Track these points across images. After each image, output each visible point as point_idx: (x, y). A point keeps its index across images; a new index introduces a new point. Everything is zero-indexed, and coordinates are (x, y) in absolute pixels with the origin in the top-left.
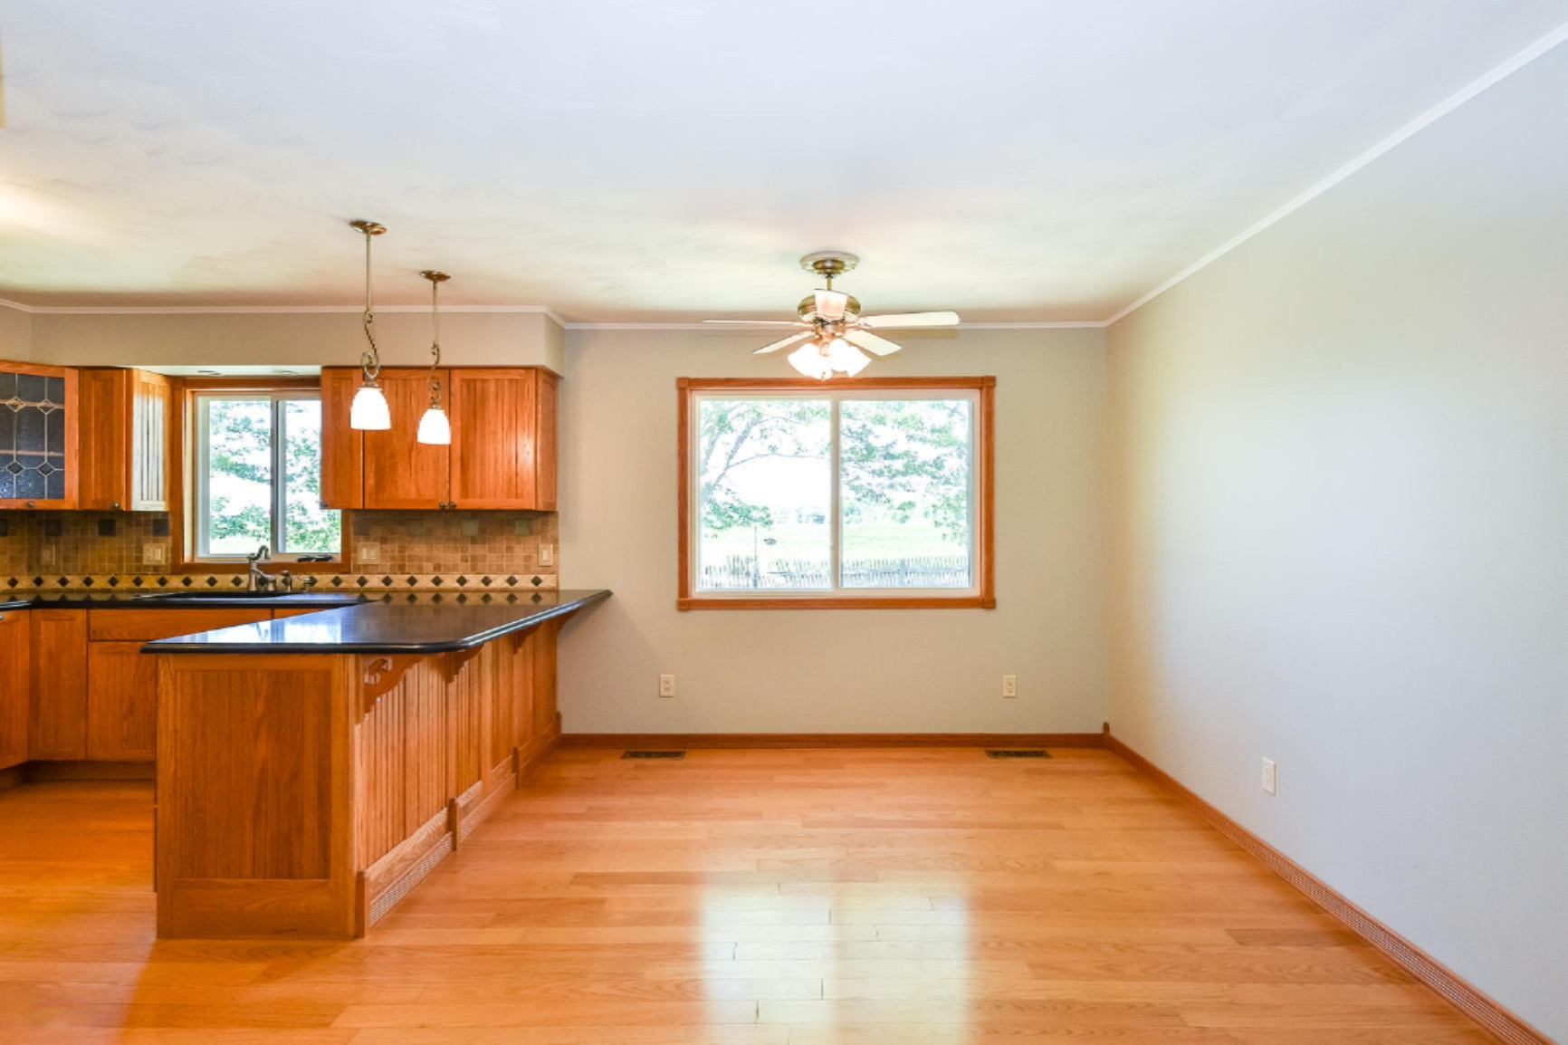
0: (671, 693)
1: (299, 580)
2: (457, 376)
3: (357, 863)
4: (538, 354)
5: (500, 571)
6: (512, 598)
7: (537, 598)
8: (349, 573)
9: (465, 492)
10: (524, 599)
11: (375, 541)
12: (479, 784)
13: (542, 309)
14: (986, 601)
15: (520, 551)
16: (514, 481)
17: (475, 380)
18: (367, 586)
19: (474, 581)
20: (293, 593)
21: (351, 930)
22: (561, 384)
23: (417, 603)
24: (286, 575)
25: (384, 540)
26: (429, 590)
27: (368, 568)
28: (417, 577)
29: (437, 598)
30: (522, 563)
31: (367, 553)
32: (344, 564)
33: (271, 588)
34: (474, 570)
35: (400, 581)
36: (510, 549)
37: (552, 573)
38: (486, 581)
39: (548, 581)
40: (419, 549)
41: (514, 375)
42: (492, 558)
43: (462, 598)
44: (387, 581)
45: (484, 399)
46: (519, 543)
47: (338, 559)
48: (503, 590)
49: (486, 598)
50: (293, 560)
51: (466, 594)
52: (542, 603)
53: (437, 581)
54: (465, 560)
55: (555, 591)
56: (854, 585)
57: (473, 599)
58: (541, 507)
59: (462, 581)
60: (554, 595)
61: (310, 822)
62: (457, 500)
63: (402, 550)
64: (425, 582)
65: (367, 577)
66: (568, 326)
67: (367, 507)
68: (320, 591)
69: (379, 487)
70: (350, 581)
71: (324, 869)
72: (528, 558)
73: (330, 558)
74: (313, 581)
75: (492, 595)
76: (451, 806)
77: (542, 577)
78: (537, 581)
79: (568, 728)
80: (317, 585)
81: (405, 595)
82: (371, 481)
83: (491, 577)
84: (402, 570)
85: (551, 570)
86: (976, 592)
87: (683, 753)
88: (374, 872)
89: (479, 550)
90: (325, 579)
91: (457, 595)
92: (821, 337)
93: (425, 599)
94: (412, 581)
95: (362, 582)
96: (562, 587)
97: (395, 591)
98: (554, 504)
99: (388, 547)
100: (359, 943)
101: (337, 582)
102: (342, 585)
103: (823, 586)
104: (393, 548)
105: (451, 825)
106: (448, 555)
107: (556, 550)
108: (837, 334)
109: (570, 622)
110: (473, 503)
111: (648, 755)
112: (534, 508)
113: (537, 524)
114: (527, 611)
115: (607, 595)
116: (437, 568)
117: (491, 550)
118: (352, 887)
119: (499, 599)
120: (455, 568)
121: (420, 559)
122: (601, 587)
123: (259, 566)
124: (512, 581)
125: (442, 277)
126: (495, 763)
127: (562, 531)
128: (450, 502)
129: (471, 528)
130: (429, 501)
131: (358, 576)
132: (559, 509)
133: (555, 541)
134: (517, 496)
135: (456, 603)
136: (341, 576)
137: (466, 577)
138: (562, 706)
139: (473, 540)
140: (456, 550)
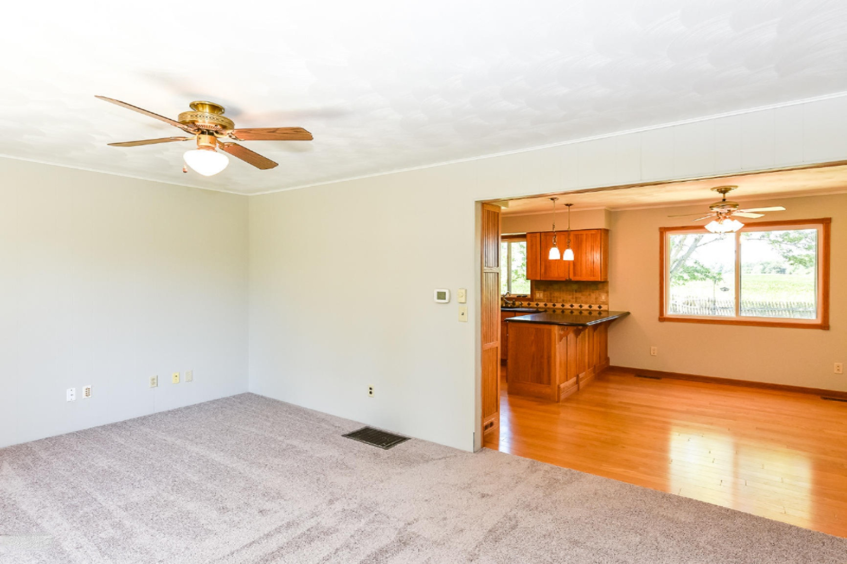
0: (655, 354)
1: (517, 303)
2: (572, 233)
3: (558, 382)
4: (601, 224)
5: (586, 303)
6: (590, 313)
7: (600, 313)
8: (533, 301)
9: (575, 274)
10: (595, 314)
11: (541, 290)
12: (584, 373)
13: (604, 208)
14: (825, 326)
15: (593, 296)
16: (593, 271)
17: (578, 235)
18: (539, 306)
19: (576, 306)
20: (516, 308)
21: (556, 400)
22: (610, 234)
23: (556, 313)
24: (514, 302)
25: (544, 291)
26: (560, 309)
27: (540, 300)
28: (556, 304)
29: (563, 312)
30: (594, 300)
31: (539, 295)
32: (531, 299)
33: (509, 306)
34: (576, 302)
35: (550, 305)
36: (590, 295)
37: (606, 304)
38: (581, 306)
39: (604, 307)
40: (556, 294)
41: (593, 232)
42: (583, 298)
43: (572, 312)
44: (546, 305)
45: (582, 241)
46: (593, 293)
47: (529, 297)
48: (587, 310)
49: (581, 313)
50: (516, 297)
51: (574, 311)
52: (602, 315)
53: (563, 306)
54: (573, 298)
55: (607, 311)
56: (745, 315)
57: (576, 313)
58: (602, 280)
59: (572, 306)
60: (606, 313)
61: (545, 369)
62: (572, 277)
63: (551, 294)
64: (559, 306)
65: (539, 303)
66: (613, 210)
67: (542, 279)
68: (523, 307)
69: (545, 272)
70: (533, 304)
71: (549, 382)
72: (596, 298)
73: (526, 296)
74: (522, 304)
75: (583, 312)
76: (578, 376)
77: (602, 306)
78: (600, 307)
79: (612, 364)
80: (523, 305)
81: (552, 310)
82: (543, 271)
83: (582, 305)
84: (551, 301)
85: (606, 303)
86: (819, 321)
87: (661, 378)
88: (562, 386)
89: (579, 295)
90: (525, 304)
91: (570, 311)
92: (720, 218)
93: (559, 312)
94: (554, 305)
95: (537, 305)
96: (610, 310)
97: (549, 308)
98: (607, 279)
99: (546, 293)
100: (558, 403)
101: (529, 304)
102: (531, 306)
103: (731, 314)
104: (548, 293)
105: (577, 382)
106: (567, 297)
107: (608, 295)
108: (727, 217)
109: (613, 324)
110: (577, 278)
111: (645, 377)
112: (600, 280)
113: (600, 286)
114: (596, 318)
115: (628, 313)
116: (563, 301)
117: (582, 295)
118: (557, 388)
119: (586, 313)
120: (570, 301)
121: (557, 298)
122: (626, 311)
123: (506, 298)
124: (590, 307)
125: (571, 205)
126: (589, 368)
127: (610, 289)
128: (569, 278)
129: (575, 287)
130: (562, 278)
131: (536, 303)
132: (609, 280)
133: (607, 292)
134: (594, 276)
135: (569, 314)
136: (530, 303)
137: (573, 304)
138: (609, 355)
139: (576, 291)
140: (570, 295)
